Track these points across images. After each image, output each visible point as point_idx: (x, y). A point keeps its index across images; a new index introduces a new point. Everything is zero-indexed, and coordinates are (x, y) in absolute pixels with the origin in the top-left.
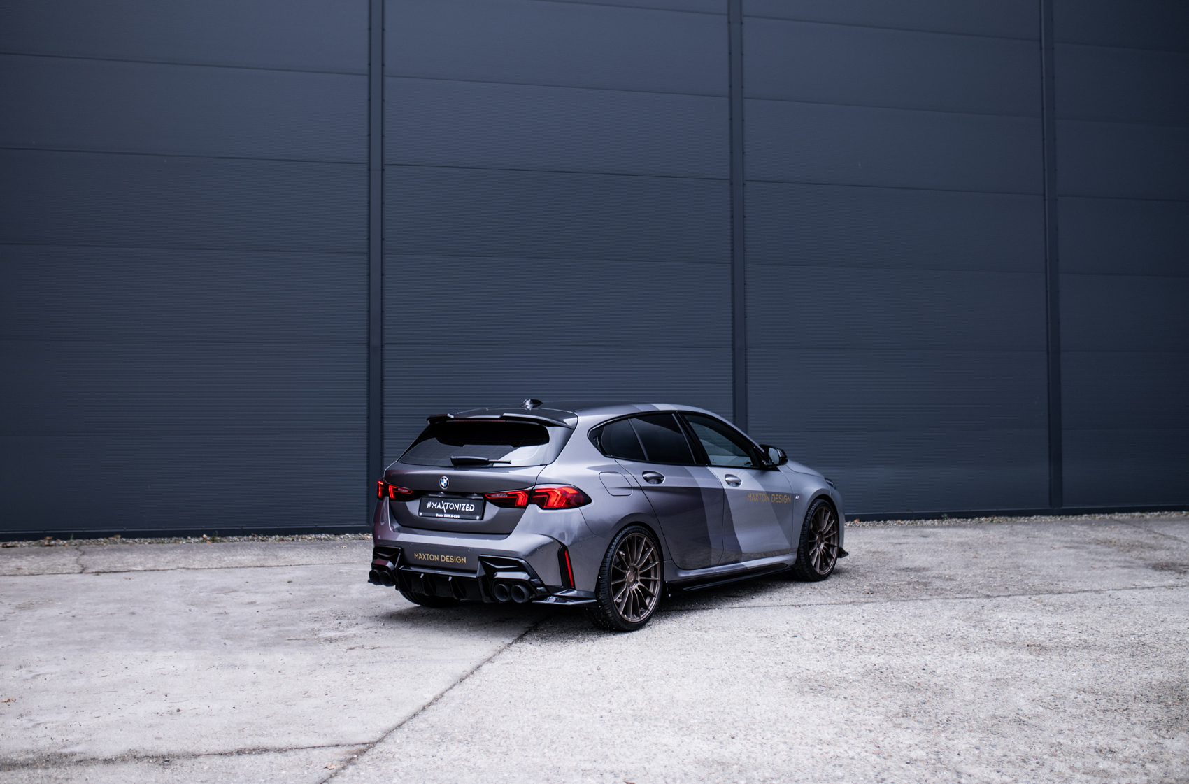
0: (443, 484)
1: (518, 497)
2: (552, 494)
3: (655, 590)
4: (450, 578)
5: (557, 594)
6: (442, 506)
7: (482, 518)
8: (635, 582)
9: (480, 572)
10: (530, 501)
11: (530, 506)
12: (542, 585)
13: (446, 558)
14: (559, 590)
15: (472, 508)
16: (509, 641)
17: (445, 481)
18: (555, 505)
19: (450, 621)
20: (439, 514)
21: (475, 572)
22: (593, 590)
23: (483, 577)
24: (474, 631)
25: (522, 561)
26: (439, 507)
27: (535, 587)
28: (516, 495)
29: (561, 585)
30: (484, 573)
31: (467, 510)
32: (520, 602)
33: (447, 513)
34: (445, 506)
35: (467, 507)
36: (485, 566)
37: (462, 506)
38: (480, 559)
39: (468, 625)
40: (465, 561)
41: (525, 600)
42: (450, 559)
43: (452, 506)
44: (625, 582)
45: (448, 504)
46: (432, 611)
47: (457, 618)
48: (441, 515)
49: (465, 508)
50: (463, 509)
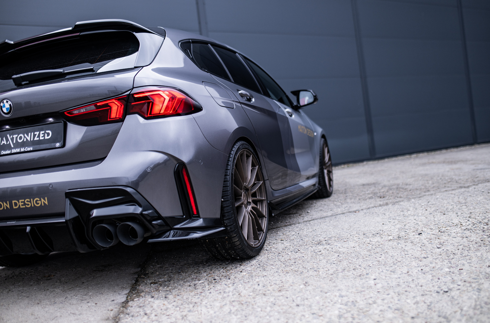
0: (5, 110)
1: (111, 108)
2: (157, 99)
3: (264, 210)
4: (28, 229)
5: (178, 226)
6: (7, 140)
7: (63, 146)
8: (249, 203)
9: (71, 213)
10: (127, 111)
11: (128, 117)
12: (159, 217)
13: (20, 203)
14: (180, 220)
15: (48, 134)
16: (121, 298)
17: (7, 106)
18: (162, 112)
19: (38, 282)
20: (5, 150)
21: (62, 215)
22: (218, 216)
23: (74, 219)
24: (69, 289)
25: (129, 190)
26: (5, 142)
27: (150, 222)
28: (107, 105)
29: (181, 214)
30: (75, 214)
31: (41, 138)
32: (132, 244)
33: (15, 148)
34: (12, 139)
35: (41, 135)
36: (76, 205)
37: (35, 135)
38: (68, 195)
39: (61, 282)
40: (46, 203)
41: (139, 240)
42: (25, 204)
43: (21, 138)
44: (242, 204)
45: (15, 136)
46: (17, 271)
47: (47, 275)
48: (8, 152)
49: (39, 136)
50: (36, 139)
